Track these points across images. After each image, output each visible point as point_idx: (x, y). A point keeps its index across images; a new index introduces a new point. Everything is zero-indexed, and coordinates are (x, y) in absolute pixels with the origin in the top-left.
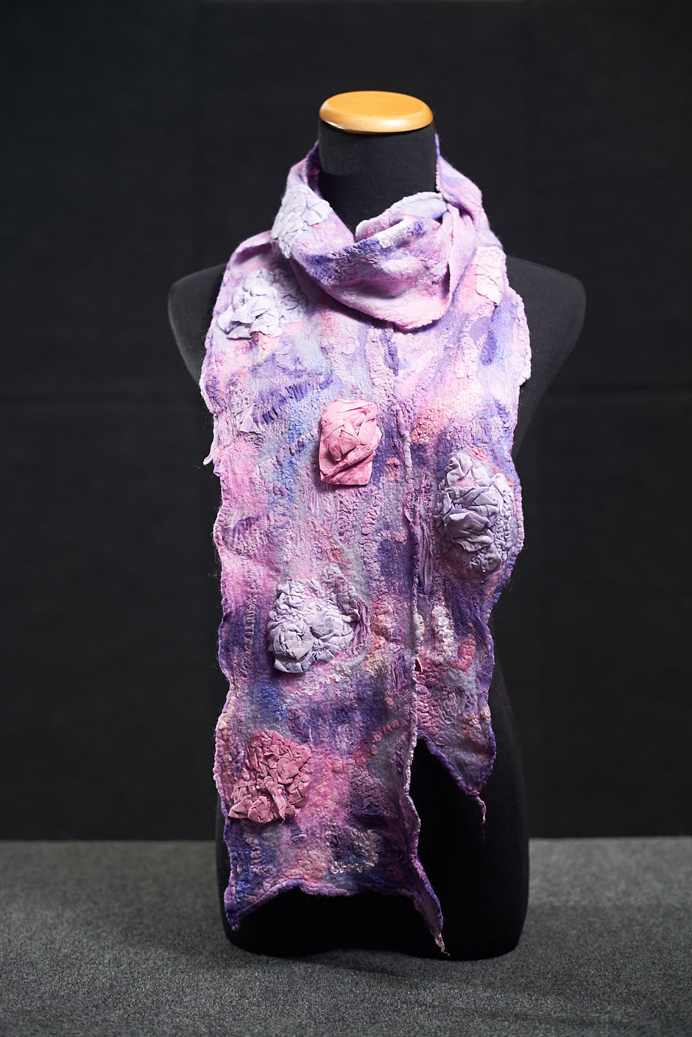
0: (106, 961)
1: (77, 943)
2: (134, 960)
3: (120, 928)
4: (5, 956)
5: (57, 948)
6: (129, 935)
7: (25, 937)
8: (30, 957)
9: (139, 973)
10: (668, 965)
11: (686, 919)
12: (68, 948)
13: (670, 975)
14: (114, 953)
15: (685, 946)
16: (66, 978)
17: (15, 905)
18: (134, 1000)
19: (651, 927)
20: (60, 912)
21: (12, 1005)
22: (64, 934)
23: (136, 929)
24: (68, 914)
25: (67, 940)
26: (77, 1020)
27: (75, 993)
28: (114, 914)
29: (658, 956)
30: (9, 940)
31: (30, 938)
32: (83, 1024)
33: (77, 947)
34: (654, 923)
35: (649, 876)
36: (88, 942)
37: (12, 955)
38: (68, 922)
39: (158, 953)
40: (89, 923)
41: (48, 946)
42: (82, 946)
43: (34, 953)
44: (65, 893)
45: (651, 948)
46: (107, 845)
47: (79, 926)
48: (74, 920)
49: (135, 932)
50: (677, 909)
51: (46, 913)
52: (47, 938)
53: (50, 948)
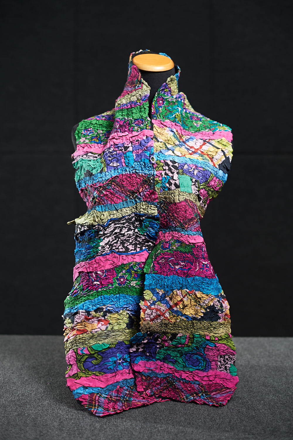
0: (42, 382)
1: (30, 375)
2: (52, 382)
3: (46, 370)
4: (4, 380)
5: (23, 377)
6: (50, 372)
7: (11, 373)
8: (13, 381)
9: (54, 387)
10: (250, 387)
11: (258, 369)
12: (27, 377)
13: (251, 391)
14: (45, 379)
15: (257, 380)
16: (27, 389)
17: (6, 360)
18: (53, 397)
19: (245, 372)
20: (23, 363)
21: (8, 398)
22: (25, 371)
23: (52, 370)
24: (26, 364)
25: (26, 374)
26: (32, 404)
27: (31, 394)
28: (44, 364)
29: (247, 383)
30: (5, 374)
31: (13, 373)
32: (34, 406)
33: (30, 377)
34: (246, 371)
35: (246, 353)
36: (34, 375)
37: (6, 379)
38: (26, 367)
39: (61, 379)
40: (34, 368)
41: (20, 376)
42: (32, 376)
43: (15, 379)
44: (25, 356)
45: (244, 380)
46: (40, 336)
47: (31, 369)
48: (29, 366)
49: (52, 371)
50: (255, 366)
51: (18, 363)
52: (19, 373)
53: (20, 377)
